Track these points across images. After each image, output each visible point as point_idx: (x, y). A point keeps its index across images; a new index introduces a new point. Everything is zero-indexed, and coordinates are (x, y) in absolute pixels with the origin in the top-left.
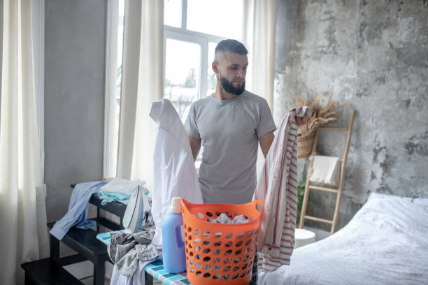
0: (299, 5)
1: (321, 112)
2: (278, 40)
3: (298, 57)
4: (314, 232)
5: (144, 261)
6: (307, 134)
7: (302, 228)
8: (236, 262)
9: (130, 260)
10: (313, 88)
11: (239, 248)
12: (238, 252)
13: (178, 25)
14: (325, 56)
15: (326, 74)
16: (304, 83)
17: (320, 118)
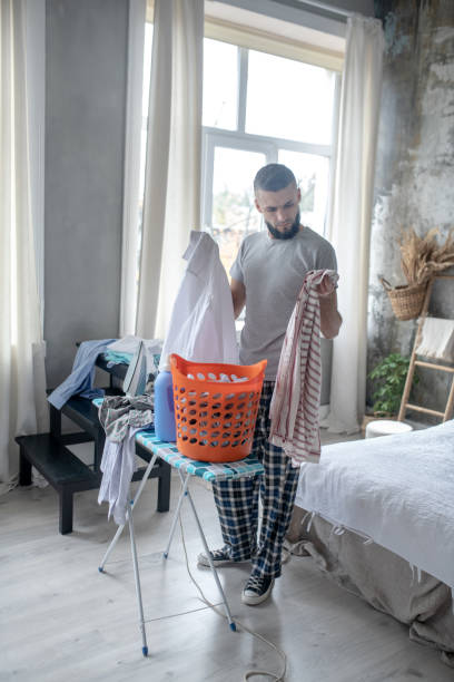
0: (415, 92)
1: (435, 253)
2: (382, 145)
3: (410, 170)
4: (410, 425)
5: (134, 427)
6: (415, 286)
7: (402, 421)
8: (225, 427)
9: (120, 425)
10: (429, 218)
11: (228, 412)
12: (228, 416)
13: (232, 126)
14: (448, 169)
15: (448, 197)
16: (416, 210)
17: (433, 263)
